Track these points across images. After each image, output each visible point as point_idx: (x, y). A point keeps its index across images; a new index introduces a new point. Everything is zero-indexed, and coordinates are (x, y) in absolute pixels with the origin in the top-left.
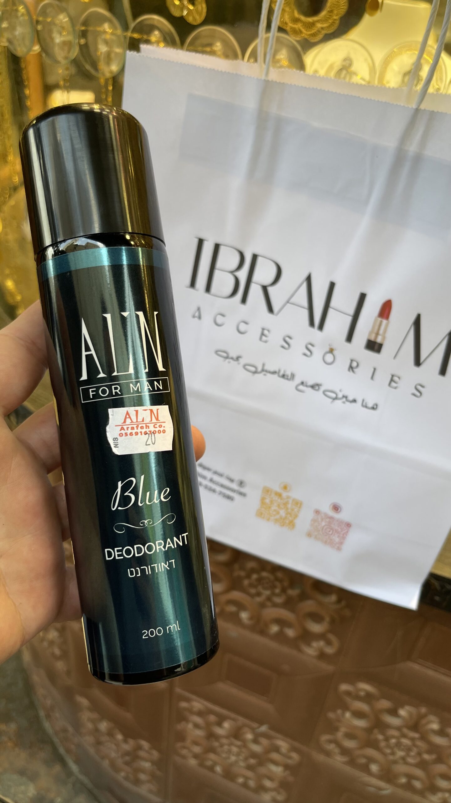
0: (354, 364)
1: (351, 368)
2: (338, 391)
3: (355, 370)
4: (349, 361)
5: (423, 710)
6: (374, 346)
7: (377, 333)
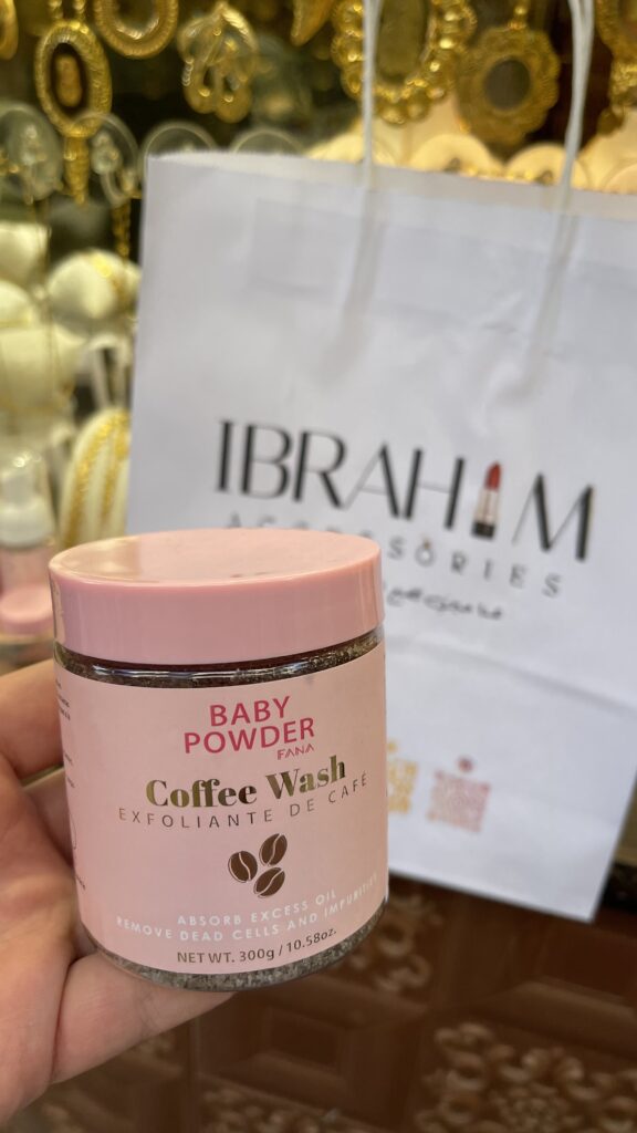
0: (459, 560)
1: (455, 566)
2: (442, 595)
3: (461, 568)
4: (452, 558)
5: (558, 1051)
6: (483, 530)
7: (486, 511)
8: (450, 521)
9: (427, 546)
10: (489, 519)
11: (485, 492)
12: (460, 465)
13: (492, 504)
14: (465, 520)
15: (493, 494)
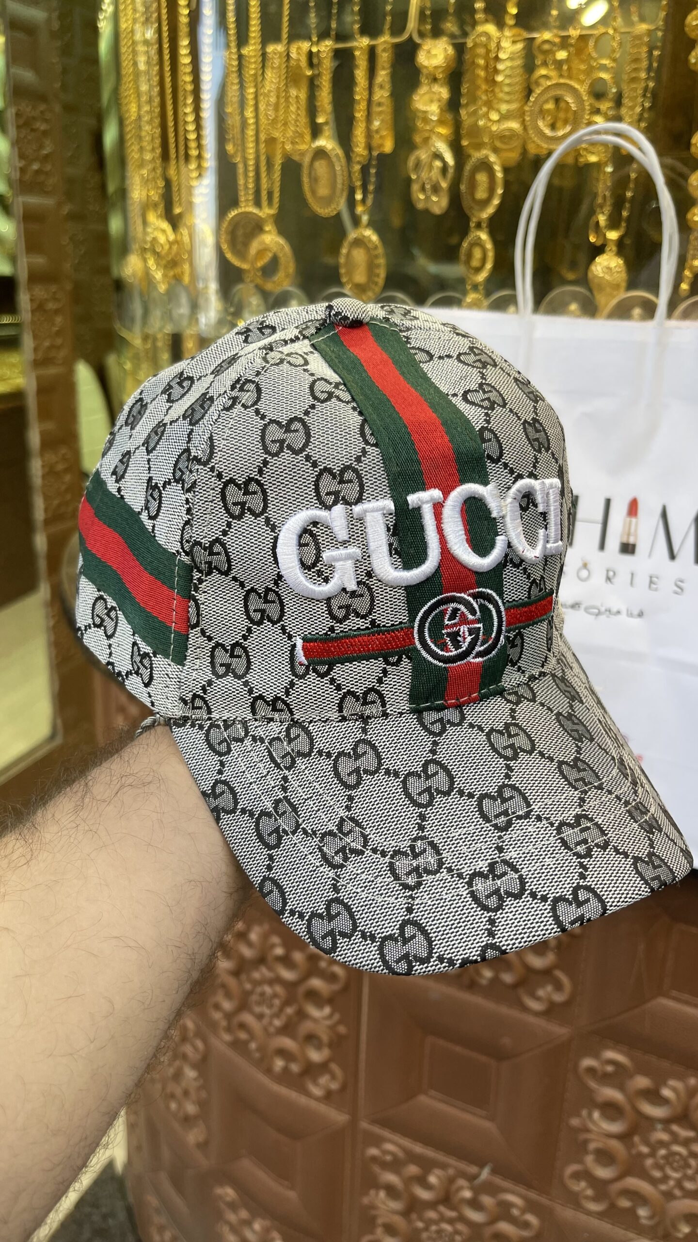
0: (611, 574)
1: (608, 579)
2: (598, 604)
3: (612, 580)
4: (605, 572)
6: (628, 549)
7: (629, 535)
8: (602, 546)
9: (585, 566)
10: (632, 541)
11: (628, 519)
12: (608, 502)
13: (633, 530)
14: (613, 542)
15: (634, 520)
